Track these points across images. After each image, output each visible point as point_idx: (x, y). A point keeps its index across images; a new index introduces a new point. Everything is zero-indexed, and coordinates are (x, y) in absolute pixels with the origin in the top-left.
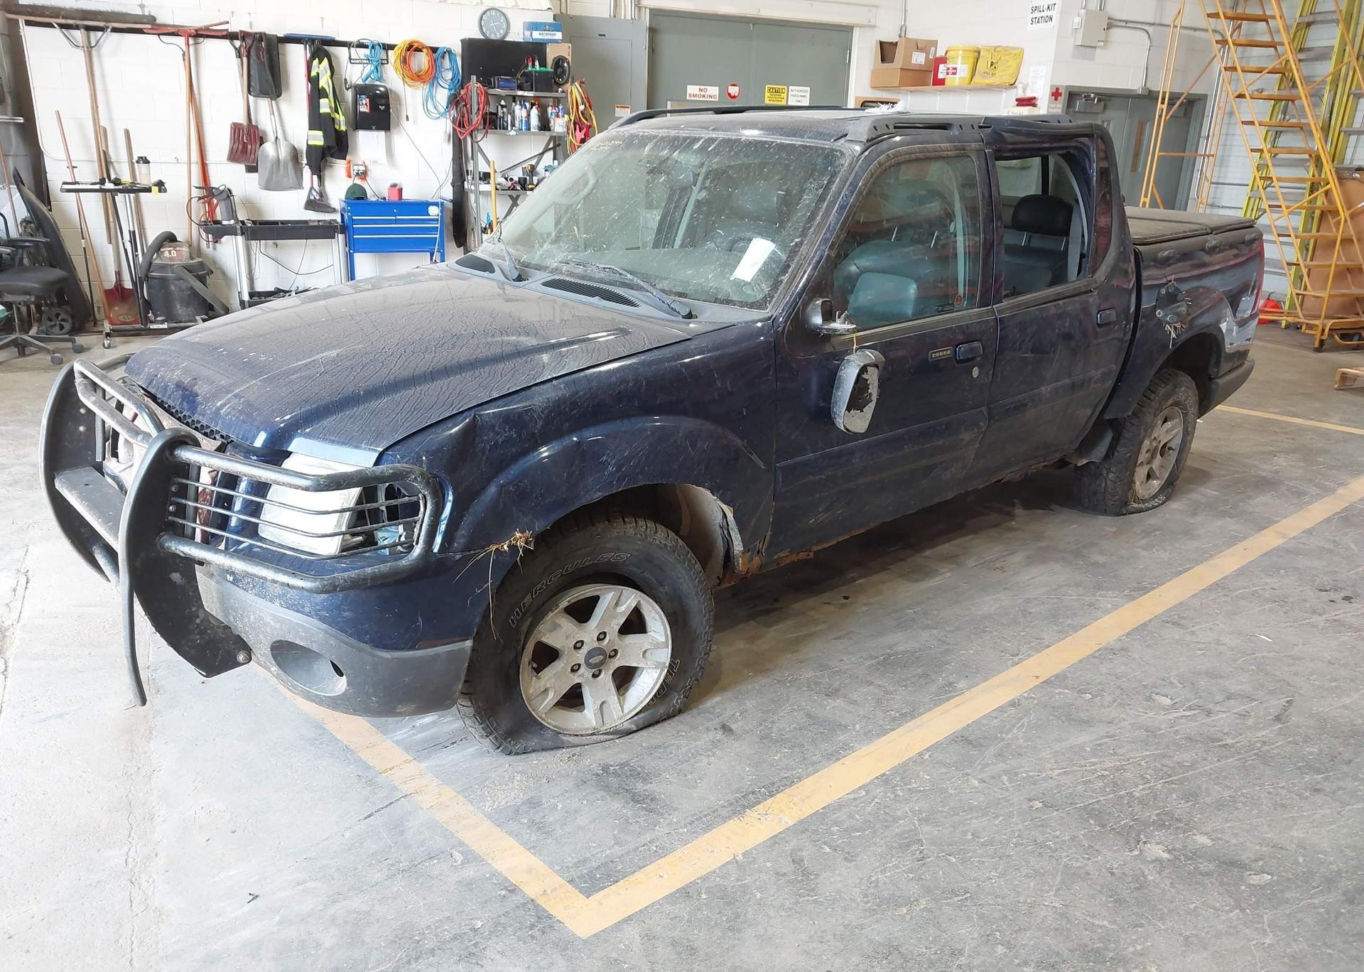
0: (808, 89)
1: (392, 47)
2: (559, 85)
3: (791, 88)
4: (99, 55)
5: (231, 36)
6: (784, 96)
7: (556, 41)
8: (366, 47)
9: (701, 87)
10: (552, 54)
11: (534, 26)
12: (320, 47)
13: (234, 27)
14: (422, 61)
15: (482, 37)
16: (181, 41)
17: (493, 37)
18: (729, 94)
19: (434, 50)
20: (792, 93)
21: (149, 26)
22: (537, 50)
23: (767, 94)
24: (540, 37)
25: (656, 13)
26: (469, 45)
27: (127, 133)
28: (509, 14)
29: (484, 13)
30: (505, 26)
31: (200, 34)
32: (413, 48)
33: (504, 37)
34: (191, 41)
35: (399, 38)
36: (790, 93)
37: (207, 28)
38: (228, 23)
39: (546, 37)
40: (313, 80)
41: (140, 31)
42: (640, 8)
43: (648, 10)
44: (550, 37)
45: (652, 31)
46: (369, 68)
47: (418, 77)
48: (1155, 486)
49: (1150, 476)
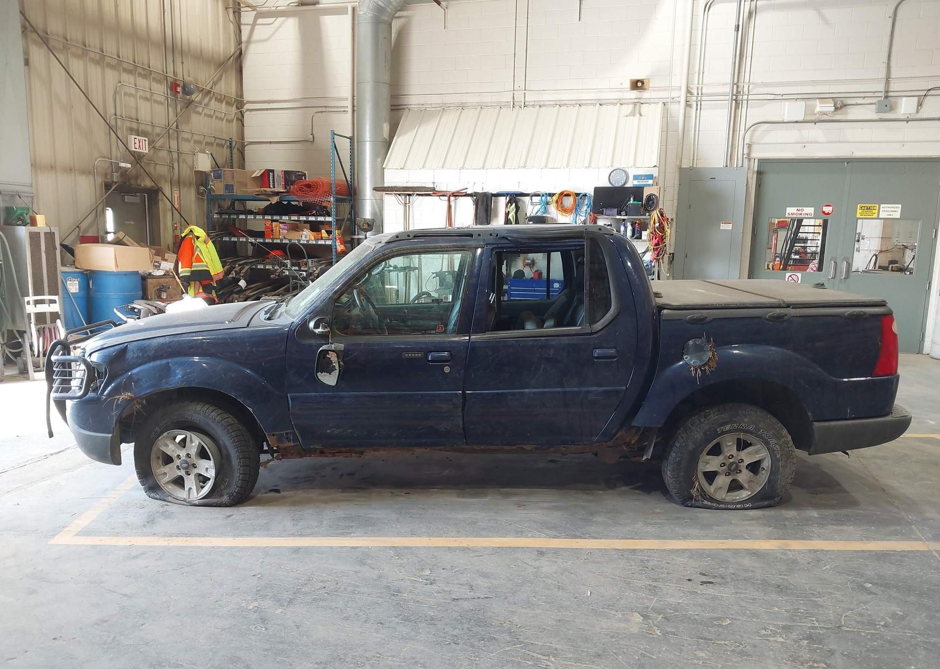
0: (900, 206)
1: (554, 194)
2: (649, 211)
3: (882, 206)
4: (413, 207)
5: (471, 195)
6: (876, 212)
7: (649, 185)
8: (539, 195)
9: (798, 208)
10: (646, 192)
11: (636, 177)
12: (514, 198)
13: (469, 192)
14: (569, 202)
15: (611, 186)
16: (446, 198)
17: (617, 185)
18: (824, 212)
19: (577, 195)
20: (884, 209)
21: (431, 193)
22: (637, 192)
23: (859, 211)
24: (638, 183)
25: (762, 161)
26: (597, 190)
28: (627, 170)
29: (612, 172)
30: (625, 179)
31: (456, 195)
32: (565, 194)
33: (625, 184)
34: (452, 198)
35: (558, 191)
36: (881, 209)
37: (458, 192)
38: (467, 189)
39: (642, 183)
40: (507, 214)
41: (429, 195)
42: (750, 160)
43: (756, 161)
44: (644, 183)
45: (759, 173)
46: (538, 207)
47: (565, 210)
48: (744, 494)
49: (735, 486)
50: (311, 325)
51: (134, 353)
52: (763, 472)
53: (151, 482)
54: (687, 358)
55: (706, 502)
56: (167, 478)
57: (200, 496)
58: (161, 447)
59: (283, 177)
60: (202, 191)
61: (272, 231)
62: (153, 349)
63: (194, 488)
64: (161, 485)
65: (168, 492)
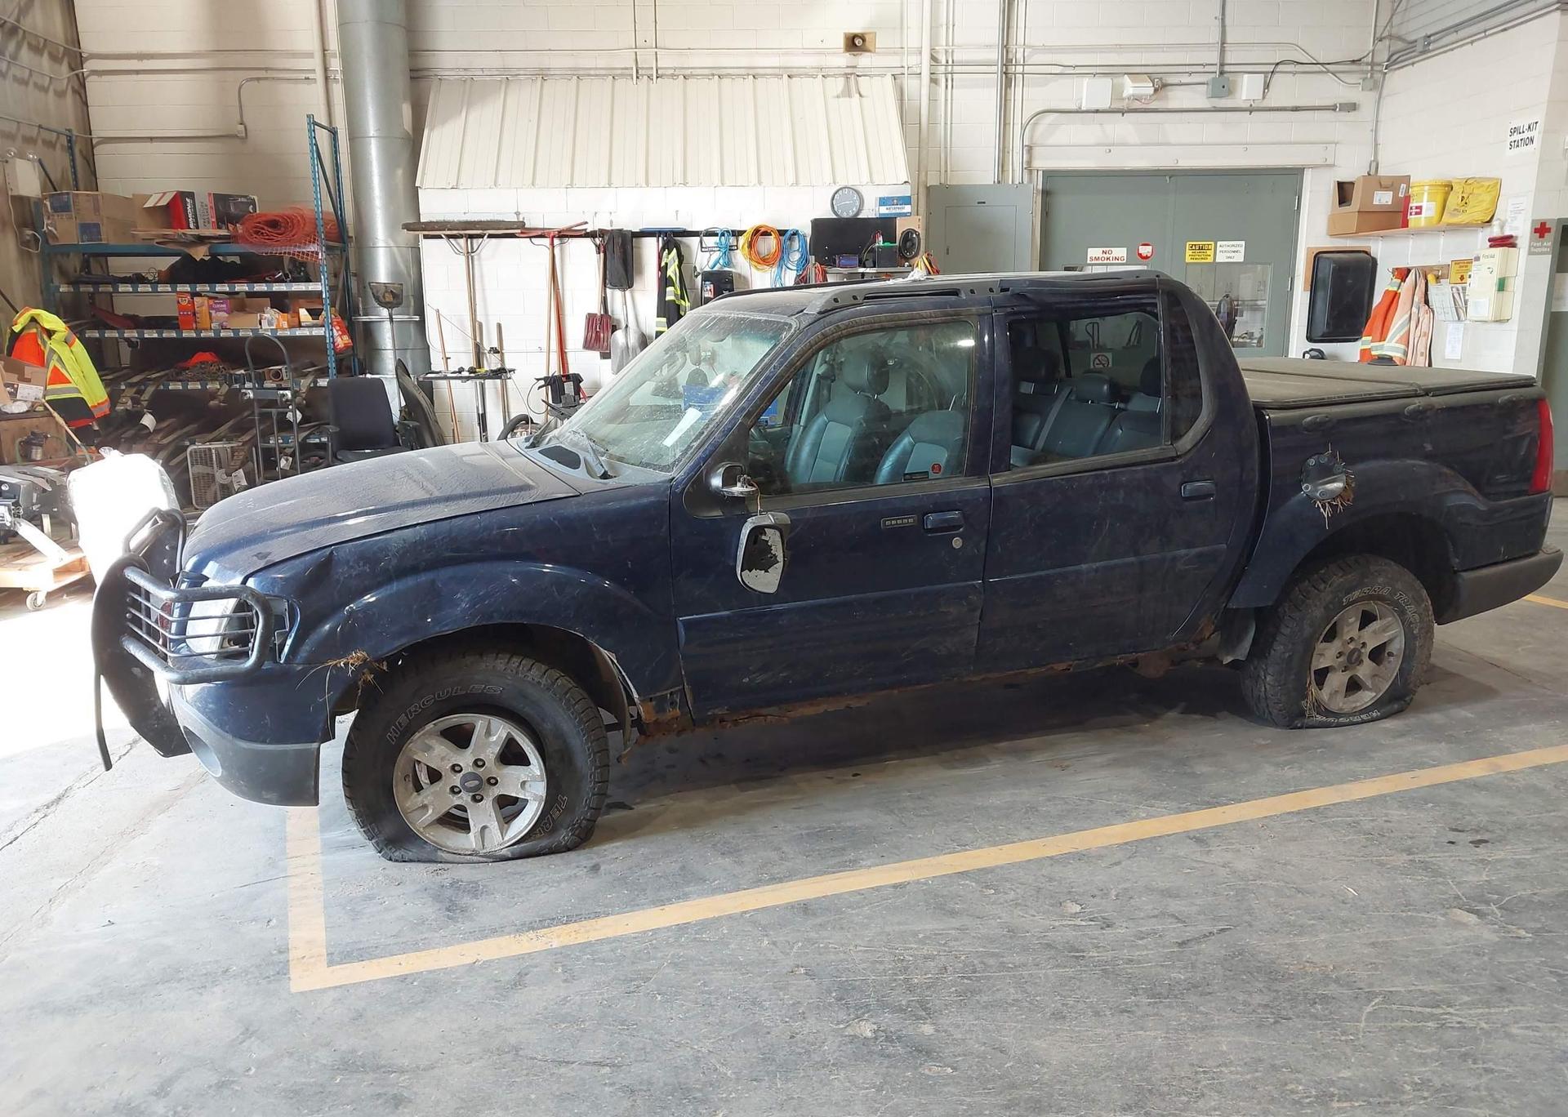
0: (1243, 243)
1: (741, 233)
2: (907, 259)
3: (1219, 243)
4: (479, 259)
5: (592, 235)
6: (1211, 253)
7: (905, 215)
8: (714, 234)
9: (1105, 249)
10: (901, 227)
11: (883, 202)
12: (672, 239)
13: (593, 227)
14: (769, 244)
15: (835, 217)
16: (547, 241)
17: (845, 215)
18: (1140, 255)
19: (782, 233)
20: (1221, 249)
21: (519, 231)
22: (885, 225)
23: (1189, 252)
24: (887, 212)
25: (1049, 175)
26: (818, 224)
27: (499, 326)
28: (859, 189)
29: (836, 193)
30: (858, 204)
31: (564, 235)
32: (760, 232)
33: (858, 213)
34: (556, 241)
35: (748, 225)
36: (1219, 249)
37: (570, 229)
38: (586, 223)
39: (894, 211)
40: (663, 270)
41: (512, 236)
42: (1030, 172)
43: (1040, 173)
44: (898, 211)
45: (1046, 193)
46: (716, 255)
47: (764, 261)
48: (1366, 697)
49: (1354, 686)
50: (716, 482)
51: (352, 567)
52: (1392, 659)
53: (389, 829)
54: (1307, 488)
55: (1319, 718)
56: (430, 815)
57: (508, 841)
58: (416, 754)
59: (211, 207)
60: (28, 238)
61: (194, 314)
62: (394, 555)
63: (494, 826)
64: (418, 831)
65: (434, 842)
